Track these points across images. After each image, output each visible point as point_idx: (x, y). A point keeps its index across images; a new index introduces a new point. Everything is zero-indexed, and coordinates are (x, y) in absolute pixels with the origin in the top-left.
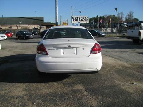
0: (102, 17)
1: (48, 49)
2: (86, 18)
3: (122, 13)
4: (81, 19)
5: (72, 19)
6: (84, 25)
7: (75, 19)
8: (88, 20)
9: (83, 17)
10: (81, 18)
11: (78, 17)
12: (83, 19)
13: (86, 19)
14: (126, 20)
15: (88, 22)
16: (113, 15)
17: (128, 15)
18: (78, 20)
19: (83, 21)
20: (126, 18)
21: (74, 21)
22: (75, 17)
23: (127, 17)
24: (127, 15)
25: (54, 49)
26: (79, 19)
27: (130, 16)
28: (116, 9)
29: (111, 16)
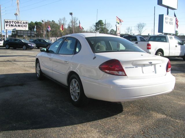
0: (38, 22)
1: (126, 68)
2: (24, 23)
3: (64, 19)
4: (17, 25)
5: (5, 24)
6: (22, 32)
7: (9, 24)
8: (28, 26)
9: (20, 22)
10: (18, 22)
11: (13, 22)
12: (21, 25)
13: (24, 25)
14: (69, 27)
15: (27, 29)
16: (53, 21)
17: (72, 22)
18: (13, 26)
19: (20, 26)
20: (69, 25)
21: (8, 26)
22: (9, 21)
23: (71, 24)
24: (70, 21)
25: (133, 66)
26: (14, 24)
27: (74, 22)
28: (71, 14)
29: (49, 21)
